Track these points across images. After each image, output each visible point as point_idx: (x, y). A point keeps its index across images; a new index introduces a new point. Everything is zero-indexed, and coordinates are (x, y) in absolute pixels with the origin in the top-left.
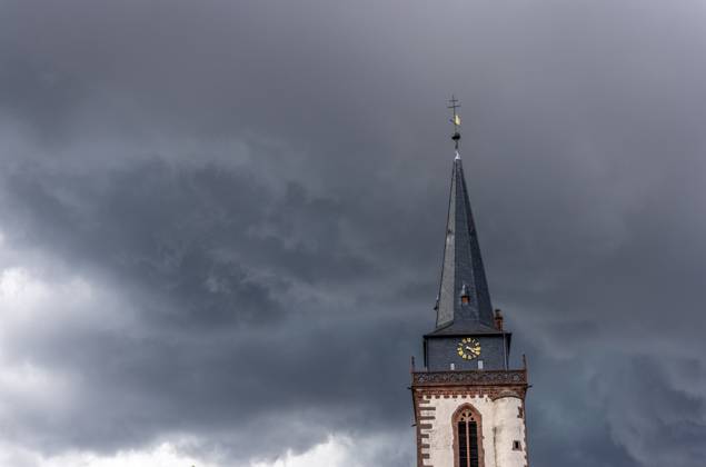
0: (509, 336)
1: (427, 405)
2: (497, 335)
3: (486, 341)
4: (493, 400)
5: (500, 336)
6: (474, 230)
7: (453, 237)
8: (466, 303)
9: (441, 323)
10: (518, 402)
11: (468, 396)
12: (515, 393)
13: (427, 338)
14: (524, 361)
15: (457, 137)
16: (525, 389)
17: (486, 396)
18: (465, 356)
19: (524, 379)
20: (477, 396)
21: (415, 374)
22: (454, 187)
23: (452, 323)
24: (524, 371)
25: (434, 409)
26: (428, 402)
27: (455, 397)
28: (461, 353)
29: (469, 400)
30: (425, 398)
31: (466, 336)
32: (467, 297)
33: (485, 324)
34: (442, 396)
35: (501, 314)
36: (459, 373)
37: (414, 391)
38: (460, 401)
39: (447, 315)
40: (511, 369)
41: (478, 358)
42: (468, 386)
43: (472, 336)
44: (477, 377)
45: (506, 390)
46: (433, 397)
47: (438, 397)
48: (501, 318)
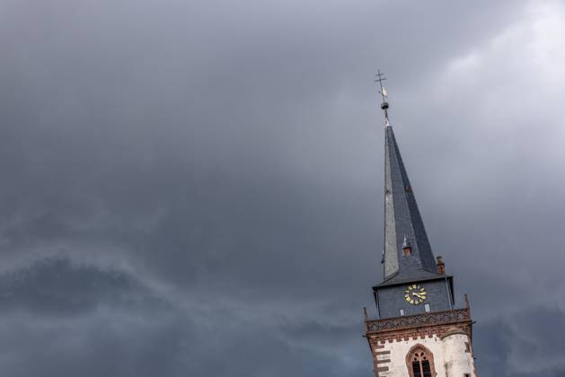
0: (450, 279)
1: (382, 350)
2: (437, 276)
3: (430, 286)
4: (442, 339)
5: (442, 280)
6: (410, 187)
7: (391, 196)
8: (409, 254)
9: (387, 275)
10: (465, 338)
11: (419, 338)
12: (461, 330)
13: (375, 289)
14: (466, 300)
15: (385, 107)
16: (470, 326)
17: (434, 336)
18: (412, 302)
19: (468, 316)
20: (427, 337)
21: (368, 323)
22: (388, 151)
23: (397, 273)
24: (467, 310)
25: (389, 352)
26: (383, 347)
27: (407, 340)
28: (408, 299)
29: (419, 341)
30: (379, 343)
31: (411, 284)
32: (409, 248)
33: (428, 271)
34: (395, 341)
35: (443, 261)
36: (408, 318)
37: (369, 339)
38: (412, 343)
39: (392, 266)
40: (455, 308)
41: (424, 302)
42: (417, 328)
43: (417, 283)
44: (424, 319)
45: (453, 328)
46: (387, 342)
47: (391, 342)
48: (443, 264)
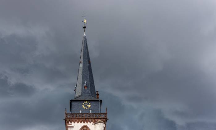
0: (101, 101)
1: (70, 126)
2: (97, 100)
3: (93, 103)
4: (95, 124)
5: (98, 101)
6: (90, 62)
7: (82, 64)
8: (86, 88)
9: (76, 96)
10: (103, 125)
11: (86, 122)
12: (102, 122)
13: (71, 101)
14: (106, 110)
15: (85, 28)
16: (106, 120)
17: (92, 123)
18: (85, 108)
19: (106, 116)
20: (89, 122)
21: (66, 114)
22: (83, 46)
23: (81, 96)
24: (106, 114)
25: (73, 127)
26: (71, 124)
27: (81, 123)
28: (84, 107)
29: (86, 124)
30: (70, 123)
31: (85, 101)
32: (87, 86)
33: (93, 96)
34: (76, 123)
35: (99, 93)
36: (82, 114)
37: (66, 120)
38: (83, 124)
39: (79, 93)
40: (101, 113)
41: (90, 109)
42: (86, 119)
43: (88, 101)
44: (89, 116)
45: (99, 120)
46: (73, 123)
47: (74, 123)
48: (99, 94)
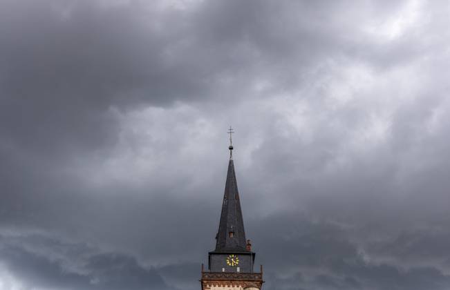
0: (254, 255)
3: (242, 257)
4: (244, 289)
5: (249, 254)
8: (232, 236)
11: (231, 286)
12: (256, 285)
13: (210, 254)
14: (261, 268)
15: (231, 149)
16: (261, 284)
17: (240, 286)
18: (230, 265)
19: (261, 278)
20: (236, 286)
21: (203, 273)
24: (261, 274)
26: (210, 288)
27: (224, 286)
28: (228, 263)
30: (208, 286)
31: (231, 254)
32: (233, 233)
33: (242, 248)
34: (217, 286)
35: (250, 243)
36: (227, 274)
37: (202, 283)
38: (227, 288)
40: (254, 272)
41: (237, 266)
42: (231, 281)
43: (235, 254)
44: (236, 276)
45: (251, 283)
46: (212, 286)
47: (215, 286)
48: (250, 245)
